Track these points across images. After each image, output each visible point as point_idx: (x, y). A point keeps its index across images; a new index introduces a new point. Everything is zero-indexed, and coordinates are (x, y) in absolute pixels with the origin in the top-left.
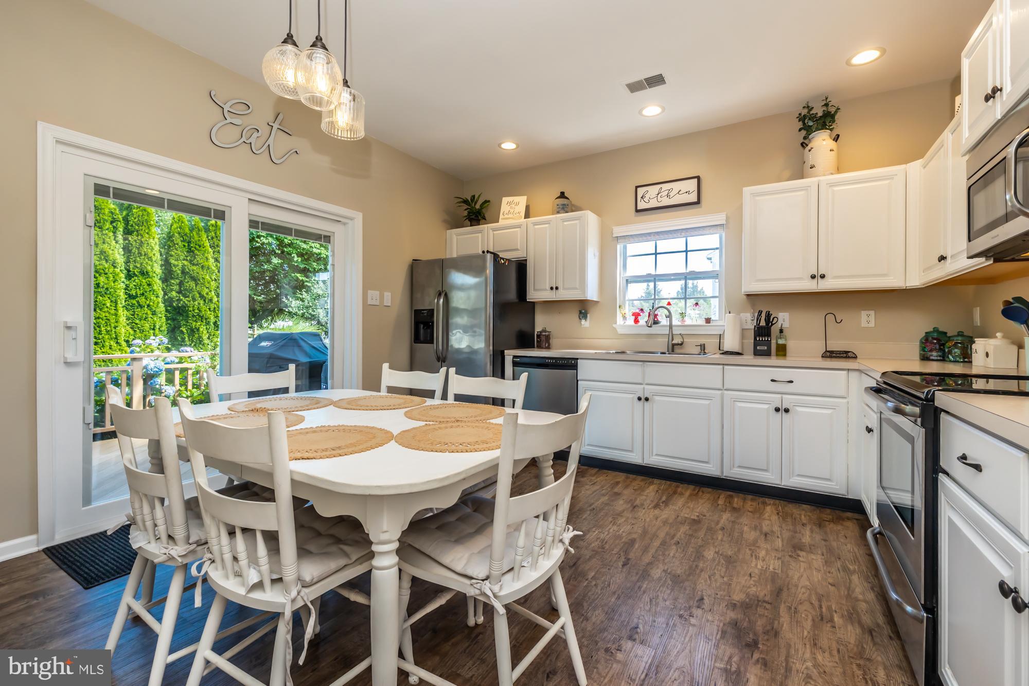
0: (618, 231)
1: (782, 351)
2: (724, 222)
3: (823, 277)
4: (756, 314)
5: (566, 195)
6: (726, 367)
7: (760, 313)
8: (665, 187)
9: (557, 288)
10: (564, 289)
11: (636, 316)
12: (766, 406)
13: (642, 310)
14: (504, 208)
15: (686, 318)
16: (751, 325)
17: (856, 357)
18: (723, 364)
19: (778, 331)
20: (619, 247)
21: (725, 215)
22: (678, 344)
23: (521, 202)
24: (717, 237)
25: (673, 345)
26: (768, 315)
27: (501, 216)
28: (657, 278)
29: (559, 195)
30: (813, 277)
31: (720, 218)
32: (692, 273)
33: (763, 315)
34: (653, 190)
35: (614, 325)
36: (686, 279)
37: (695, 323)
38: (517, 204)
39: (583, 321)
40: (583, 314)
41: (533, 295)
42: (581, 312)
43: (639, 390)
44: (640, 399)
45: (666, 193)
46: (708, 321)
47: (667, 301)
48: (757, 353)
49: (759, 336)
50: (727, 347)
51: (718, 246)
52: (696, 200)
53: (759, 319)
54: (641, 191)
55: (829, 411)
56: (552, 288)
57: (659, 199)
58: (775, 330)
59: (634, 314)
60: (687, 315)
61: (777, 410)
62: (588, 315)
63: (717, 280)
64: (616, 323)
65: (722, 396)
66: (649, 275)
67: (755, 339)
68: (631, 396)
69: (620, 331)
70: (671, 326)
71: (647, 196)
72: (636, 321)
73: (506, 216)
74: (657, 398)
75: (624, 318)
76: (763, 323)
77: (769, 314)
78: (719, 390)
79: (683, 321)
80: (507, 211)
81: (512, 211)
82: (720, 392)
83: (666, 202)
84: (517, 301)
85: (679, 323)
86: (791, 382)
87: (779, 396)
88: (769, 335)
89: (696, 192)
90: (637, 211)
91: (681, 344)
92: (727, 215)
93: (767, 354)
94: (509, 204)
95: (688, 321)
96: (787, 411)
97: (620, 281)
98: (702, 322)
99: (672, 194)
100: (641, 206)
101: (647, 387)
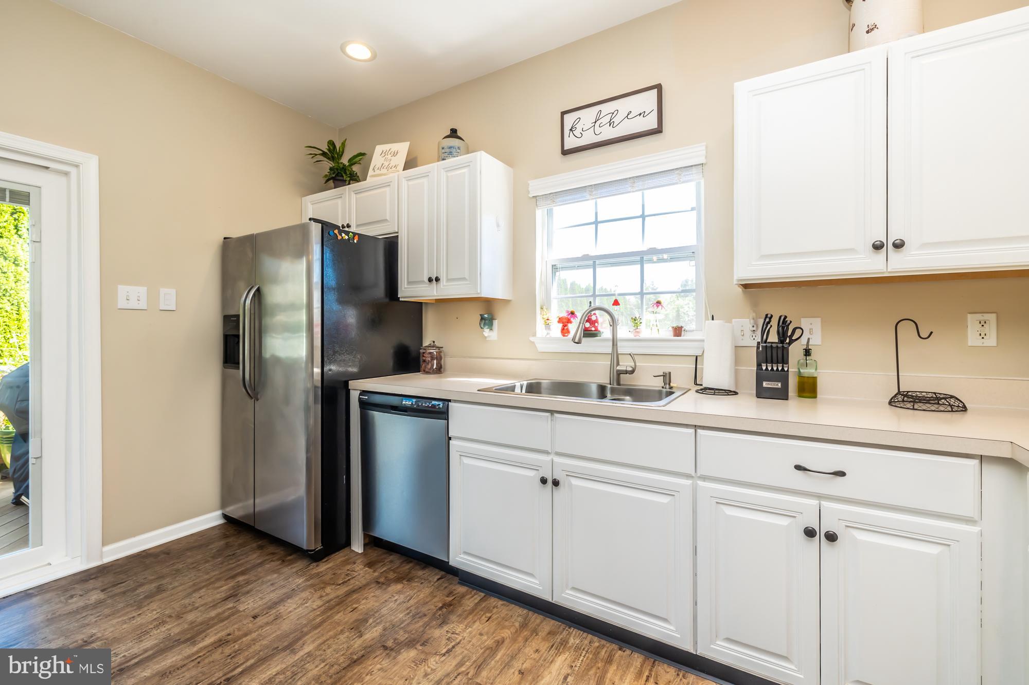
0: (537, 187)
1: (808, 388)
2: (702, 160)
3: (899, 245)
4: (761, 321)
5: (459, 134)
6: (699, 431)
7: (768, 319)
8: (607, 108)
9: (437, 279)
10: (448, 280)
11: (565, 322)
12: (784, 522)
13: (572, 313)
14: (377, 160)
15: (642, 327)
16: (752, 341)
17: (964, 409)
18: (696, 427)
19: (802, 352)
20: (540, 214)
21: (704, 148)
22: (626, 372)
23: (402, 149)
24: (691, 186)
25: (620, 373)
26: (784, 324)
27: (371, 172)
28: (597, 262)
29: (448, 133)
30: (878, 247)
31: (695, 154)
32: (653, 251)
33: (774, 323)
34: (587, 116)
35: (532, 339)
36: (642, 262)
37: (655, 335)
38: (395, 154)
39: (486, 332)
40: (487, 320)
41: (407, 291)
42: (482, 318)
43: (546, 465)
44: (544, 481)
45: (607, 119)
46: (678, 331)
47: (613, 298)
48: (762, 393)
49: (767, 362)
50: (708, 380)
51: (694, 205)
52: (655, 126)
53: (765, 331)
54: (569, 119)
55: (934, 550)
56: (430, 280)
57: (598, 130)
58: (795, 351)
59: (560, 320)
60: (643, 321)
61: (810, 533)
62: (495, 323)
63: (693, 263)
64: (534, 335)
65: (695, 489)
66: (586, 257)
67: (759, 365)
68: (531, 473)
69: (541, 347)
70: (614, 342)
71: (579, 127)
72: (565, 331)
73: (377, 172)
74: (575, 482)
75: (547, 326)
76: (773, 338)
77: (784, 322)
78: (688, 476)
79: (637, 332)
80: (379, 165)
81: (386, 164)
82: (689, 482)
83: (608, 133)
84: (387, 300)
85: (631, 336)
86: (842, 474)
87: (815, 502)
88: (784, 360)
89: (655, 113)
90: (565, 152)
91: (632, 372)
92: (707, 147)
93: (782, 394)
94: (383, 155)
95: (645, 333)
96: (831, 537)
97: (541, 269)
98: (668, 334)
99: (616, 120)
100: (570, 143)
101: (557, 459)
